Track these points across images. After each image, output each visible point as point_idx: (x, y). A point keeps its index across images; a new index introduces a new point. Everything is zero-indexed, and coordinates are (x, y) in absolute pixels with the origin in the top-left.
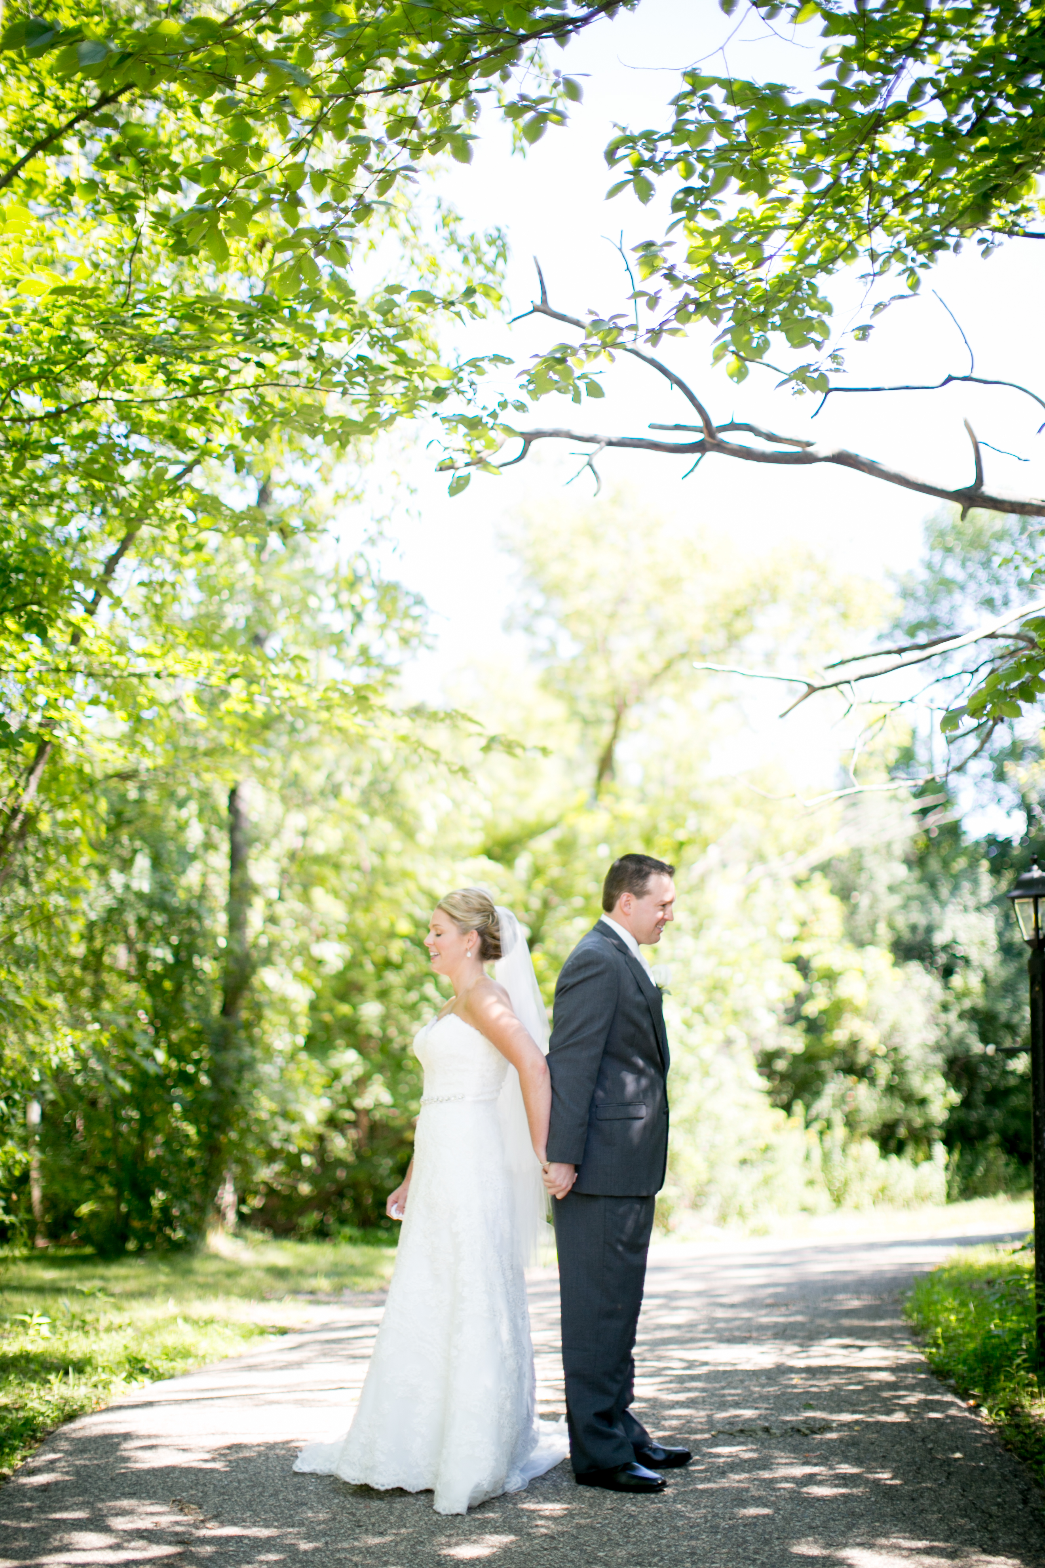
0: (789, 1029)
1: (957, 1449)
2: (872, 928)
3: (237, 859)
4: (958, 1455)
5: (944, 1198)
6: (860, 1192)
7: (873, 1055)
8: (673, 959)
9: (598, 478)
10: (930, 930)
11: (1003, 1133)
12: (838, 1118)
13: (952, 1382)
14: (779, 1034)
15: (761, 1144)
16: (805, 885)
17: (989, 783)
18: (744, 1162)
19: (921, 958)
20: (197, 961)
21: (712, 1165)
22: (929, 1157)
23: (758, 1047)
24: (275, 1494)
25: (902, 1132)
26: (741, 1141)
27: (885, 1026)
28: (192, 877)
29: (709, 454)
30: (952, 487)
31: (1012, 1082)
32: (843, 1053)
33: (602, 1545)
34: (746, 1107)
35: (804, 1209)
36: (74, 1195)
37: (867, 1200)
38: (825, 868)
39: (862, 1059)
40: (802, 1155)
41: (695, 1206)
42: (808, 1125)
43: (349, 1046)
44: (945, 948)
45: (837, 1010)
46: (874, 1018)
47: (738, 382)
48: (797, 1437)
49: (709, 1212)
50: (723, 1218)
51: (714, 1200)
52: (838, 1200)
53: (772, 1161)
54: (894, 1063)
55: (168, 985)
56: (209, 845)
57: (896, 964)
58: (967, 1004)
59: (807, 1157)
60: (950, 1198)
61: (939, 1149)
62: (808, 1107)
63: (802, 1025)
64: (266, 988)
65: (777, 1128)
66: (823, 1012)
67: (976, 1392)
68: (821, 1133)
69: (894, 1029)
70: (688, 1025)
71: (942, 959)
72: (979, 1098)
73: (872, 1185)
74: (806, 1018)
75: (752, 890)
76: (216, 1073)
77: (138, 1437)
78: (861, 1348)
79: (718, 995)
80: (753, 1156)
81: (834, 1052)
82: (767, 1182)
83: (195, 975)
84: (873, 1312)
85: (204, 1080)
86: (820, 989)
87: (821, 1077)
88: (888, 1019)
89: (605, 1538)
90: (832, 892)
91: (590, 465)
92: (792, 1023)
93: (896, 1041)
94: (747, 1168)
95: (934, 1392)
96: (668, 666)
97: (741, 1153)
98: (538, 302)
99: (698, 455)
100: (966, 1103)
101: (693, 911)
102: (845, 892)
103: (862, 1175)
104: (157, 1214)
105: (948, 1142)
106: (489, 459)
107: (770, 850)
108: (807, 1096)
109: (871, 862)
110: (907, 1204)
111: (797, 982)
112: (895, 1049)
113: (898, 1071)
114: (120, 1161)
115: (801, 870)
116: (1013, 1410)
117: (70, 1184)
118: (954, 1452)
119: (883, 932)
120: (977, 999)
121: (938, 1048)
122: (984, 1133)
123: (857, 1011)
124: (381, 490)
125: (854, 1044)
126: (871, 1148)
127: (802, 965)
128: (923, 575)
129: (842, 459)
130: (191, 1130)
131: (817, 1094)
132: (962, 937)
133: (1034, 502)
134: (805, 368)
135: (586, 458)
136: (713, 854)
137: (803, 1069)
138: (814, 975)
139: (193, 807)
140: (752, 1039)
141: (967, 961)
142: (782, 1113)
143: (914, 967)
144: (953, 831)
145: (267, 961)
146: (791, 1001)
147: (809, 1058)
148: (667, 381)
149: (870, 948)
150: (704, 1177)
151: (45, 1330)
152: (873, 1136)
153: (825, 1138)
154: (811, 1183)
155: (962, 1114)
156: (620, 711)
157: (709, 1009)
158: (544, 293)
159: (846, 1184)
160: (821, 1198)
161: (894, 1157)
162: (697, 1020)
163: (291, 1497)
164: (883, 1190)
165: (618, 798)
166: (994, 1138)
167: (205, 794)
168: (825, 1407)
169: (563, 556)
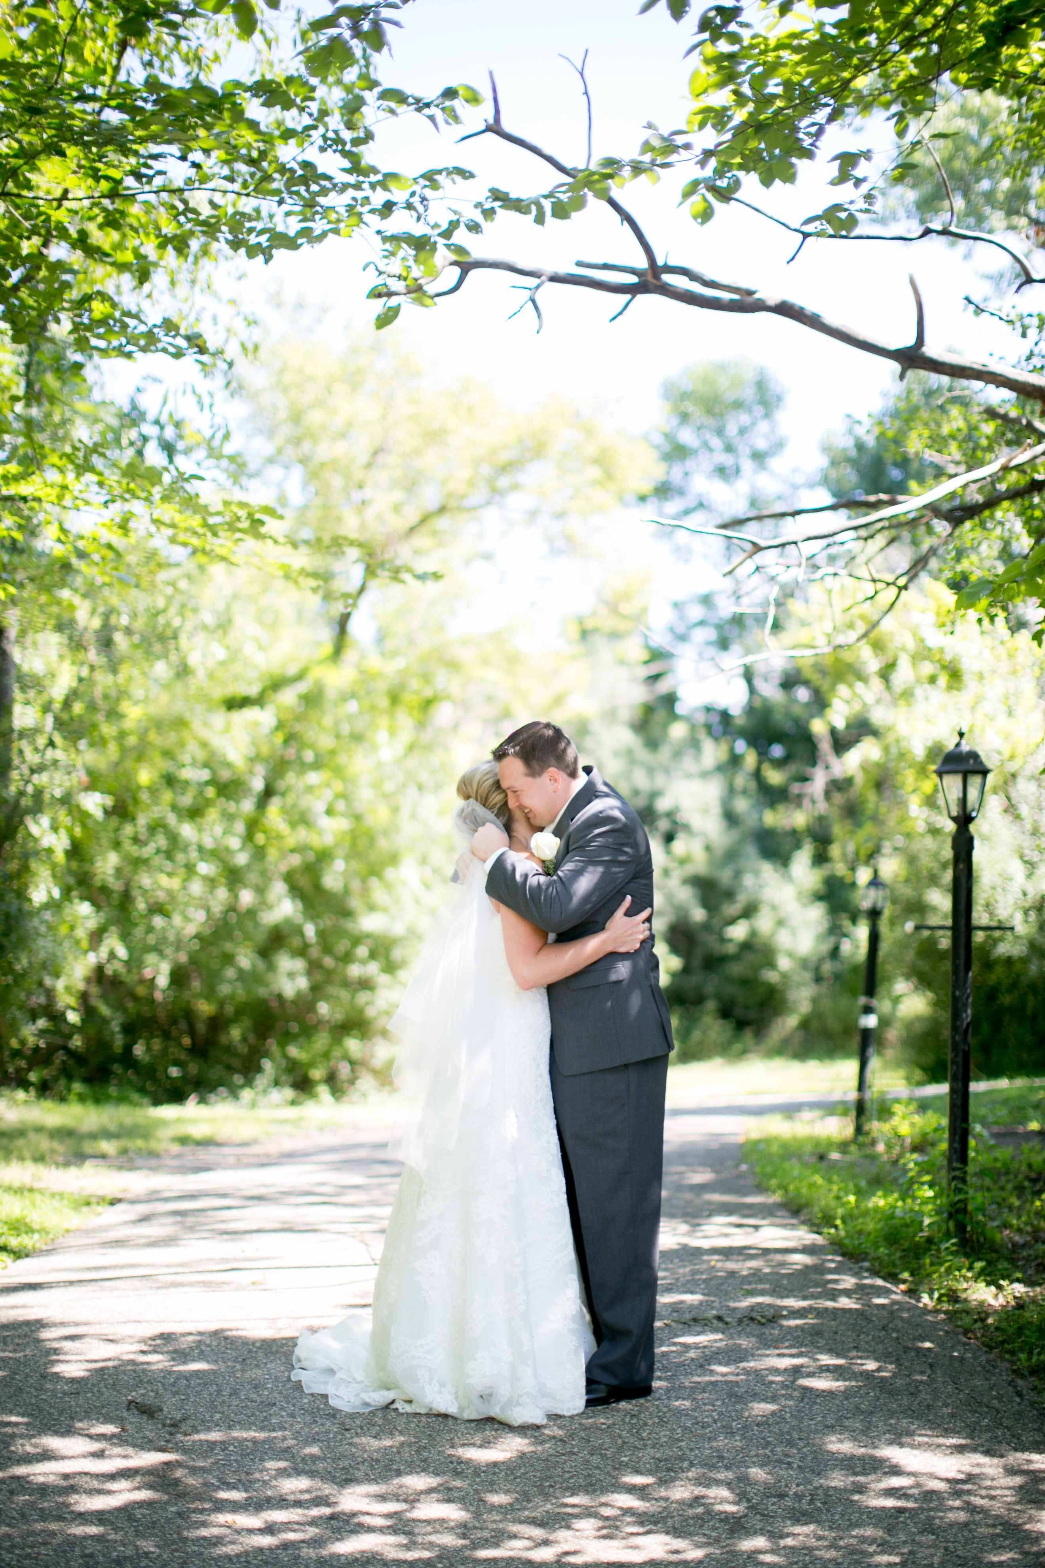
1: (924, 1338)
3: (3, 704)
4: (928, 1345)
8: (414, 818)
9: (539, 315)
10: (654, 795)
11: (719, 997)
13: (869, 1264)
24: (235, 1393)
29: (640, 297)
30: (893, 346)
31: (731, 949)
43: (83, 898)
44: (667, 815)
47: (703, 223)
48: (754, 1325)
58: (691, 870)
67: (902, 1275)
70: (427, 886)
71: (665, 824)
77: (55, 1325)
78: (756, 1227)
89: (619, 1441)
91: (533, 301)
95: (860, 1275)
96: (423, 520)
98: (491, 121)
99: (628, 297)
100: (686, 970)
106: (425, 288)
109: (597, 726)
116: (953, 1296)
118: (923, 1340)
120: (700, 864)
122: (699, 1000)
124: (215, 319)
129: (785, 309)
132: (684, 805)
133: (975, 366)
134: (838, 207)
135: (528, 293)
136: (446, 712)
141: (686, 828)
145: (34, 810)
148: (617, 217)
158: (497, 111)
166: (711, 1005)
168: (762, 1293)
169: (319, 404)
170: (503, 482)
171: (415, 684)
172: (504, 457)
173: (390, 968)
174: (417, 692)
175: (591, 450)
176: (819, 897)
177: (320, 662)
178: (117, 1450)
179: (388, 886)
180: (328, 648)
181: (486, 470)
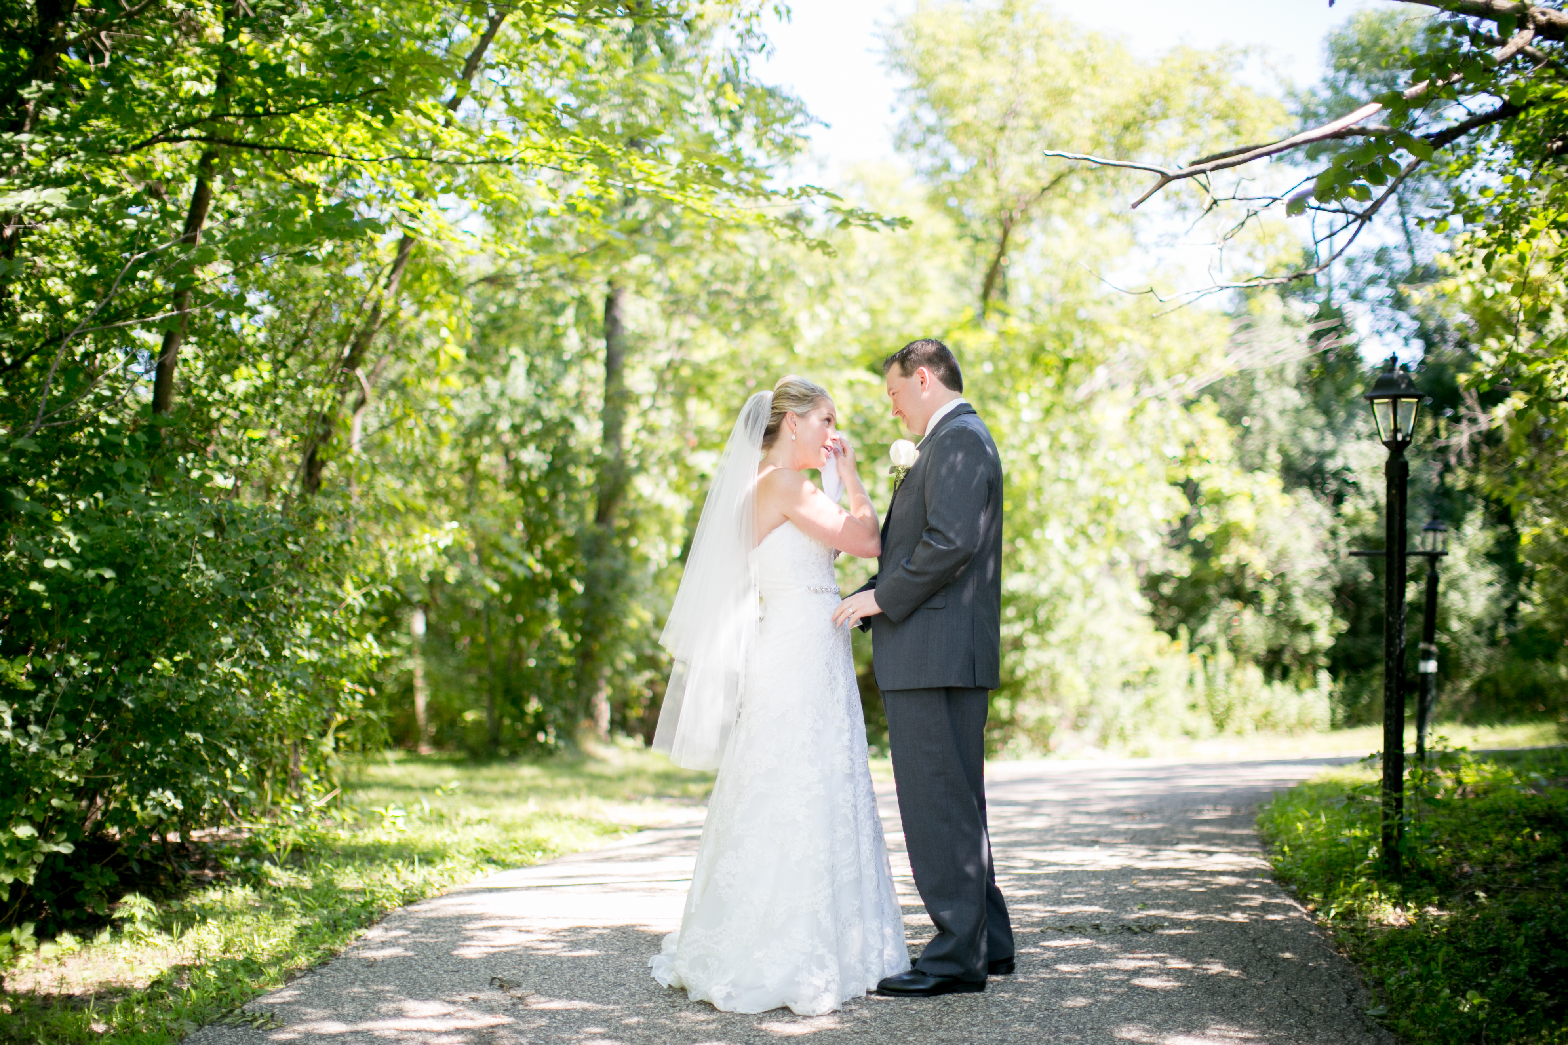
0: (1173, 553)
1: (1288, 949)
2: (1263, 454)
3: (613, 366)
4: (1288, 955)
5: (1327, 725)
6: (1242, 717)
7: (1261, 580)
8: (1058, 479)
10: (1322, 456)
12: (1222, 643)
13: (1294, 887)
14: (1165, 558)
15: (1144, 667)
16: (1194, 407)
17: (1386, 311)
18: (1126, 684)
19: (1312, 486)
20: (572, 470)
21: (1093, 687)
22: (1315, 685)
23: (1143, 571)
24: (597, 975)
25: (1287, 658)
26: (1124, 664)
27: (1273, 553)
28: (569, 385)
32: (1230, 578)
33: (913, 1030)
34: (1130, 629)
35: (1187, 733)
36: (457, 704)
37: (1249, 726)
38: (1213, 391)
39: (1250, 585)
40: (1185, 679)
41: (1076, 727)
42: (1192, 649)
44: (1336, 475)
45: (1225, 534)
46: (1261, 544)
48: (1127, 934)
49: (1090, 734)
50: (1103, 740)
51: (1096, 722)
52: (1220, 725)
53: (1155, 685)
54: (1280, 588)
55: (543, 492)
56: (586, 355)
57: (1286, 490)
58: (1357, 531)
59: (1191, 682)
60: (1335, 726)
61: (1324, 677)
62: (1193, 632)
63: (1188, 550)
64: (640, 497)
65: (1160, 652)
66: (1210, 537)
67: (1317, 896)
68: (1205, 658)
69: (1282, 554)
70: (1073, 547)
71: (1332, 485)
72: (1365, 626)
73: (1255, 711)
74: (1194, 542)
75: (1139, 410)
76: (591, 581)
78: (1211, 854)
79: (1101, 516)
80: (1137, 679)
81: (1222, 576)
82: (1148, 705)
83: (570, 484)
84: (1228, 822)
85: (578, 587)
86: (1208, 513)
87: (1205, 600)
88: (1277, 543)
90: (1220, 415)
92: (1178, 547)
93: (1284, 567)
94: (1128, 690)
95: (1273, 895)
96: (1056, 181)
97: (1122, 675)
100: (1353, 632)
101: (1078, 430)
102: (1235, 417)
103: (1245, 702)
104: (530, 720)
105: (1333, 671)
107: (1158, 371)
108: (1193, 621)
109: (1262, 386)
110: (1291, 730)
111: (1183, 505)
112: (1282, 575)
113: (1285, 597)
114: (493, 667)
115: (1190, 392)
116: (1351, 916)
117: (454, 694)
118: (1284, 952)
119: (1274, 458)
120: (1368, 525)
121: (1324, 575)
122: (1368, 662)
123: (1245, 537)
125: (1241, 568)
126: (1254, 674)
127: (1190, 489)
128: (1326, 94)
130: (564, 638)
131: (1204, 620)
132: (1353, 464)
136: (1101, 374)
137: (1190, 595)
138: (1201, 500)
139: (569, 315)
140: (1137, 563)
141: (1357, 488)
142: (1165, 638)
143: (1304, 493)
144: (1350, 358)
145: (641, 469)
146: (1177, 525)
147: (1195, 582)
149: (1258, 473)
150: (1085, 698)
151: (400, 823)
152: (1258, 662)
153: (1210, 662)
154: (1194, 706)
155: (1349, 642)
156: (1007, 225)
157: (1092, 530)
159: (1229, 708)
160: (1204, 723)
161: (1277, 684)
162: (1081, 541)
163: (611, 979)
164: (1266, 716)
165: (1005, 315)
166: (1378, 668)
167: (582, 302)
168: (1164, 906)
169: (951, 68)
170: (1129, 139)
171: (1051, 344)
172: (1129, 114)
173: (1040, 628)
174: (1055, 352)
175: (1218, 104)
176: (1491, 557)
177: (961, 327)
178: (469, 1013)
179: (1035, 547)
180: (970, 312)
181: (1112, 130)
